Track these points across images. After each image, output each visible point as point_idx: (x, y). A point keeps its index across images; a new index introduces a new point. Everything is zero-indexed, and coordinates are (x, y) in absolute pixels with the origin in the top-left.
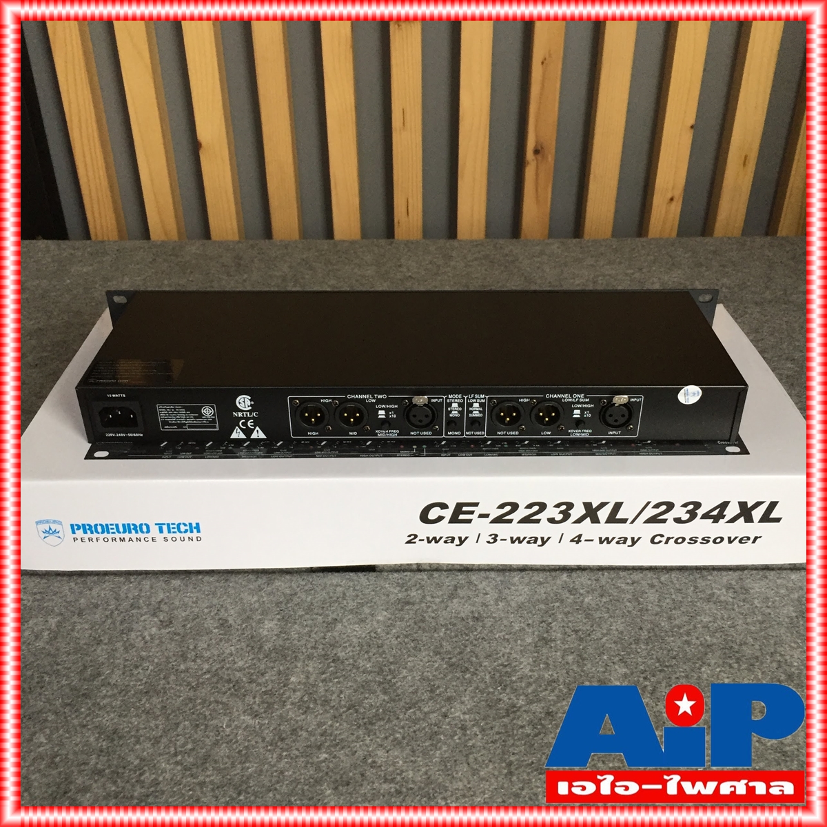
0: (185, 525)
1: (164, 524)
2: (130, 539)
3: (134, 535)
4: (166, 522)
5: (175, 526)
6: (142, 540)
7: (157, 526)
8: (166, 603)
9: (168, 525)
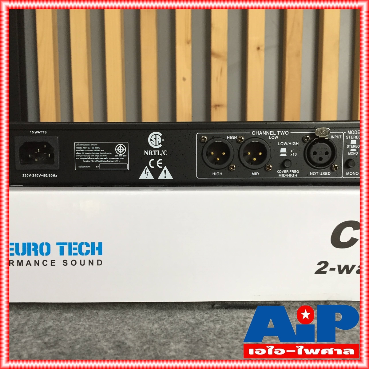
0: (87, 245)
1: (66, 244)
2: (29, 263)
3: (32, 258)
4: (68, 241)
5: (77, 246)
6: (41, 263)
7: (59, 246)
8: (53, 329)
9: (70, 244)
